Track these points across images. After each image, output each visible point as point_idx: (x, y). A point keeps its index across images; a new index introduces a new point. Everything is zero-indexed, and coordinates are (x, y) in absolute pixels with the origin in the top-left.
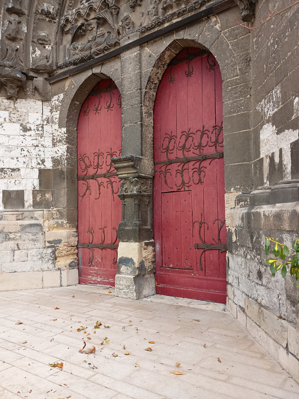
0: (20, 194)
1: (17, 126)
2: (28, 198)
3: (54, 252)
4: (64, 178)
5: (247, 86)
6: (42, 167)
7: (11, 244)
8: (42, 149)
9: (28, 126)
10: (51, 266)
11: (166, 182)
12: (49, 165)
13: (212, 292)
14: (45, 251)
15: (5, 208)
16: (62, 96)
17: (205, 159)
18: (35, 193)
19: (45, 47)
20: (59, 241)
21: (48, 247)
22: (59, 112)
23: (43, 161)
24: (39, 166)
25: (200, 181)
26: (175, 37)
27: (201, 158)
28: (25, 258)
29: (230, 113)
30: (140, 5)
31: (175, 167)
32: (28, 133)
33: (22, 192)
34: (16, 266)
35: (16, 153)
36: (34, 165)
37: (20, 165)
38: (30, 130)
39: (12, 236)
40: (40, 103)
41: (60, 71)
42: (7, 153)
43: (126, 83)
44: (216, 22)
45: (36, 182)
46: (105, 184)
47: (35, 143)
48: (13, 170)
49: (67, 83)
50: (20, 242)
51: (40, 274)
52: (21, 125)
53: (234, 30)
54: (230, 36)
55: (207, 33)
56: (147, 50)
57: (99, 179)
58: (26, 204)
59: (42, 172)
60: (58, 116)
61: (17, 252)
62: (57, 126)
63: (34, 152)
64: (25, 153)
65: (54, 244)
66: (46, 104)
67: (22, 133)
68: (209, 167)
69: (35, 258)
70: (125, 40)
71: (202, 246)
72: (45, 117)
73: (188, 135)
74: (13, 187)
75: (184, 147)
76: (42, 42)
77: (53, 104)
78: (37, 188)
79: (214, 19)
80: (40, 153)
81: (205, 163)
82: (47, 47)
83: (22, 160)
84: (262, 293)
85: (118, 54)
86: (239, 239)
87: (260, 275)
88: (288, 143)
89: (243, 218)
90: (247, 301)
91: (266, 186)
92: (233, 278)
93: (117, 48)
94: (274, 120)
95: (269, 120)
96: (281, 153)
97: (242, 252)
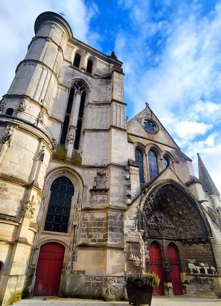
26: (172, 241)
29: (181, 258)
30: (164, 231)
43: (164, 246)
46: (155, 267)
49: (149, 240)
54: (180, 245)
55: (176, 243)
56: (167, 241)
68: (176, 267)
70: (163, 237)
77: (145, 243)
79: (177, 241)
84: (202, 290)
85: (162, 239)
86: (192, 282)
87: (201, 287)
88: (198, 268)
89: (193, 278)
90: (197, 292)
91: (192, 273)
92: (189, 289)
93: (161, 238)
94: (194, 263)
95: (192, 263)
96: (196, 269)
97: (194, 284)
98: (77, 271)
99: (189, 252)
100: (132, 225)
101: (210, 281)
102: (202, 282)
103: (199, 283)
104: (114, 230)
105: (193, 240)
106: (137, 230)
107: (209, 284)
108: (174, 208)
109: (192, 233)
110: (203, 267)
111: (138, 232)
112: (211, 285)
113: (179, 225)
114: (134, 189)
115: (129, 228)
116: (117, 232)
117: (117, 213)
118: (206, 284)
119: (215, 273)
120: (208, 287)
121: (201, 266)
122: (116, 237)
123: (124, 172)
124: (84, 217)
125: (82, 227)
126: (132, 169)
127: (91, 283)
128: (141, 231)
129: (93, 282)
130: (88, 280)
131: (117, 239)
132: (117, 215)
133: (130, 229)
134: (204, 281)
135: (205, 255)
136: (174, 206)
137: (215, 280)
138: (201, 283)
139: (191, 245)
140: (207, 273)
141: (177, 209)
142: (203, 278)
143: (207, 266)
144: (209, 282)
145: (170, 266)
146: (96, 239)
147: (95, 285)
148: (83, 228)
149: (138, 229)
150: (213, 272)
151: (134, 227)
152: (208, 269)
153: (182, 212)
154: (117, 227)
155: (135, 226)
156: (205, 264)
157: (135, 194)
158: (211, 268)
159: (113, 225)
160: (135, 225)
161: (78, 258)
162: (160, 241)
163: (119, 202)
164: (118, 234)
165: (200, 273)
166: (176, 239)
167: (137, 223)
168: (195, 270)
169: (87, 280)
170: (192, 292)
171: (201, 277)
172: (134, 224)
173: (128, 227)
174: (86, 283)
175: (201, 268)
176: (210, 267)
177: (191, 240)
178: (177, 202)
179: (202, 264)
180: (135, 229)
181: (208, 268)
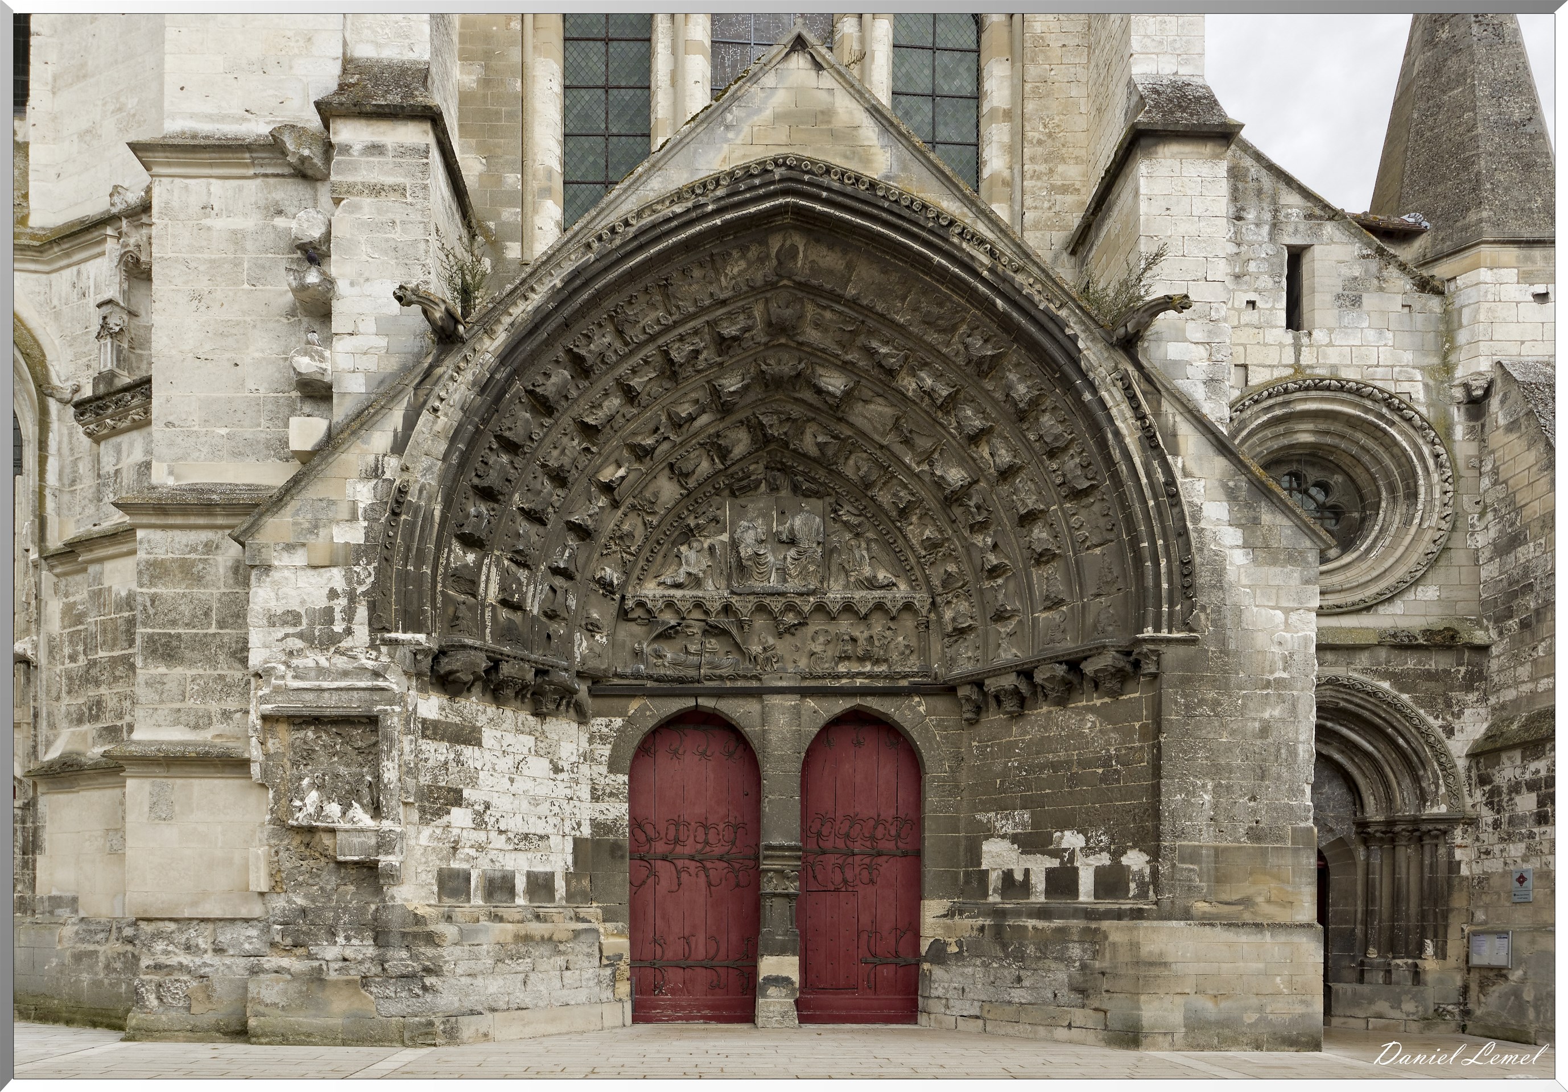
0: (550, 877)
1: (545, 764)
2: (560, 886)
3: (614, 974)
4: (623, 857)
5: (957, 787)
6: (578, 834)
7: (560, 961)
8: (577, 803)
9: (560, 763)
10: (609, 994)
11: (815, 877)
12: (586, 831)
13: (886, 1012)
14: (602, 972)
15: (530, 901)
16: (618, 722)
17: (879, 854)
18: (568, 877)
19: (593, 636)
20: (620, 957)
21: (606, 966)
22: (609, 746)
23: (579, 824)
24: (573, 833)
25: (872, 882)
26: (858, 701)
27: (873, 852)
28: (578, 984)
29: (935, 811)
30: (793, 635)
31: (832, 859)
32: (560, 776)
33: (553, 874)
34: (566, 995)
35: (544, 808)
36: (567, 830)
37: (550, 830)
38: (562, 770)
39: (562, 947)
40: (576, 725)
41: (616, 681)
42: (532, 808)
43: (773, 737)
44: (919, 704)
45: (570, 859)
46: (692, 870)
47: (569, 792)
48: (541, 838)
49: (634, 706)
50: (571, 957)
51: (598, 1009)
52: (551, 761)
53: (943, 720)
54: (938, 725)
55: (907, 712)
56: (811, 703)
57: (680, 863)
58: (557, 896)
59: (577, 842)
60: (607, 753)
61: (568, 973)
62: (604, 769)
63: (568, 808)
64: (556, 809)
65: (613, 962)
66: (583, 727)
67: (552, 776)
68: (885, 865)
69: (591, 983)
70: (775, 679)
71: (871, 959)
72: (581, 751)
73: (853, 820)
74: (540, 868)
75: (847, 836)
76: (592, 628)
77: (595, 729)
78: (571, 870)
79: (917, 699)
80: (576, 811)
81: (881, 860)
82: (598, 637)
83: (552, 820)
84: (1018, 995)
85: (757, 694)
86: (969, 950)
87: (1019, 979)
88: (1039, 866)
89: (982, 929)
90: (987, 1007)
91: (994, 898)
92: (947, 990)
93: (755, 684)
94: (1014, 839)
95: (1003, 837)
96: (1027, 872)
97: (978, 962)
98: (50, 898)
99: (998, 768)
100: (322, 603)
101: (1081, 942)
102: (1031, 950)
103: (1007, 957)
104: (188, 654)
105: (1026, 674)
106: (362, 633)
107: (1069, 961)
108: (898, 449)
109: (1035, 620)
110: (1072, 859)
111: (373, 646)
112: (1084, 967)
113: (948, 579)
114: (369, 326)
115: (291, 630)
116: (211, 661)
117: (204, 536)
118: (1053, 965)
119: (1142, 894)
120: (1060, 975)
121: (1056, 853)
122: (205, 693)
123: (288, 192)
124: (72, 599)
125: (67, 661)
126: (346, 149)
127: (102, 958)
128: (396, 642)
129: (109, 952)
130: (89, 941)
131: (214, 707)
132: (210, 547)
133: (301, 636)
134: (1043, 947)
135: (1104, 779)
136: (896, 426)
137: (1115, 937)
138: (1020, 956)
139: (1017, 716)
140: (1087, 894)
141: (924, 443)
142: (1040, 924)
143: (1102, 850)
144: (1075, 951)
145: (799, 858)
146: (119, 724)
147: (118, 965)
148: (72, 670)
149: (377, 626)
150: (1133, 886)
151: (338, 616)
152: (1099, 872)
153: (962, 463)
154: (213, 630)
155: (349, 614)
156: (1087, 841)
157: (373, 368)
158: (1125, 860)
159: (174, 623)
160: (343, 602)
161: (49, 837)
162: (736, 709)
163: (237, 454)
164: (222, 677)
165: (1042, 899)
166: (904, 683)
167: (360, 590)
168: (1019, 876)
169: (83, 940)
170: (960, 1007)
171: (1031, 923)
172: (333, 594)
173: (285, 623)
174: (78, 957)
175: (1055, 863)
176: (1117, 854)
177: (1009, 681)
178: (909, 384)
179: (1071, 840)
180: (349, 632)
181: (1104, 859)
